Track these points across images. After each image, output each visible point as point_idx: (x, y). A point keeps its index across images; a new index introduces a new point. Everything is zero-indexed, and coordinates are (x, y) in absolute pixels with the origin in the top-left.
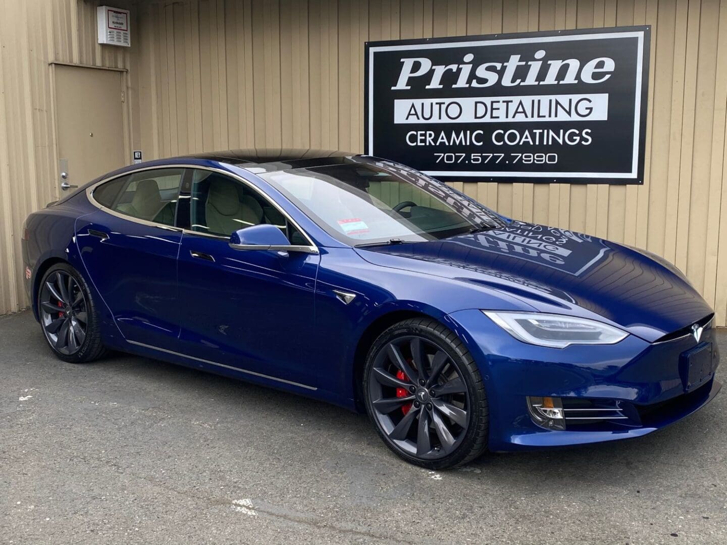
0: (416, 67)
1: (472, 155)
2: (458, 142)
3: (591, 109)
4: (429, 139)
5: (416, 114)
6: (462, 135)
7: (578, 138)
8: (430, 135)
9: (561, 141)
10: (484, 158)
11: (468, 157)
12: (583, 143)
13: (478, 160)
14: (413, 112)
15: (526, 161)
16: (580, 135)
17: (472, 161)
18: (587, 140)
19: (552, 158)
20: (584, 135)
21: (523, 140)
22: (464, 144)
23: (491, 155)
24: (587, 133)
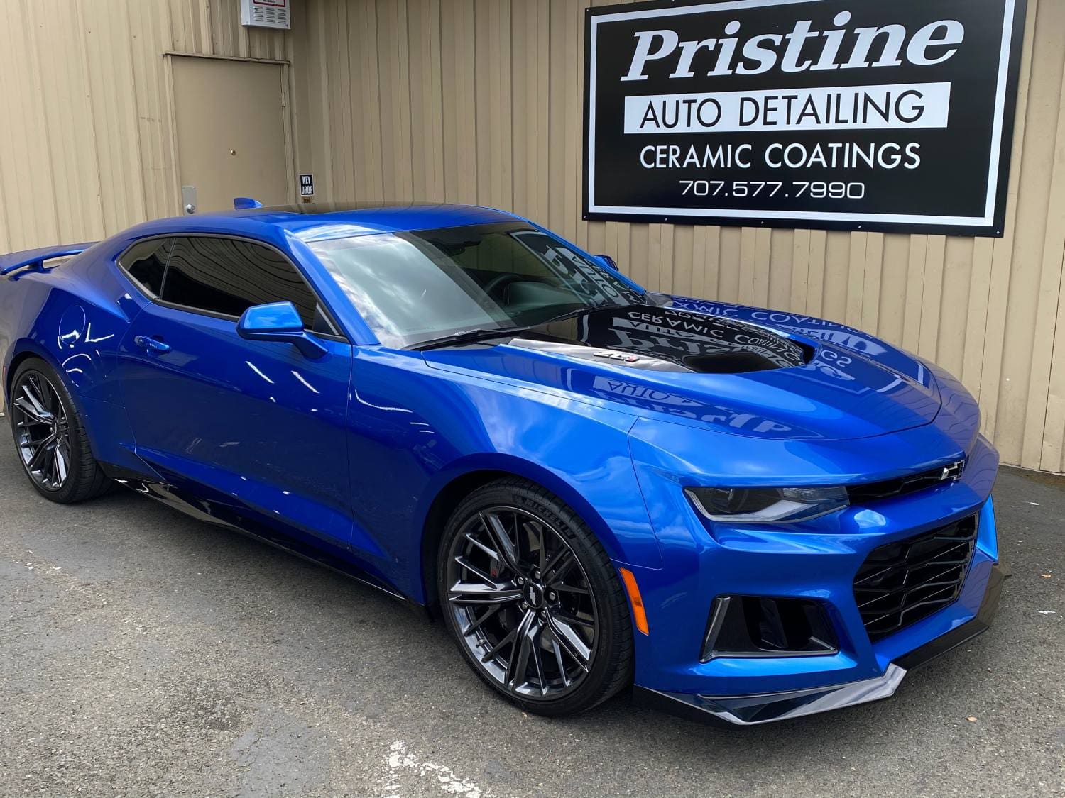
0: (657, 44)
1: (735, 183)
2: (714, 163)
3: (921, 109)
4: (672, 158)
5: (655, 119)
6: (720, 151)
7: (898, 158)
8: (675, 152)
9: (870, 162)
10: (752, 189)
11: (728, 187)
12: (906, 165)
13: (742, 191)
14: (650, 115)
15: (815, 194)
16: (902, 152)
17: (734, 193)
18: (912, 161)
19: (855, 191)
20: (908, 152)
21: (813, 159)
22: (723, 166)
23: (763, 183)
24: (913, 150)
